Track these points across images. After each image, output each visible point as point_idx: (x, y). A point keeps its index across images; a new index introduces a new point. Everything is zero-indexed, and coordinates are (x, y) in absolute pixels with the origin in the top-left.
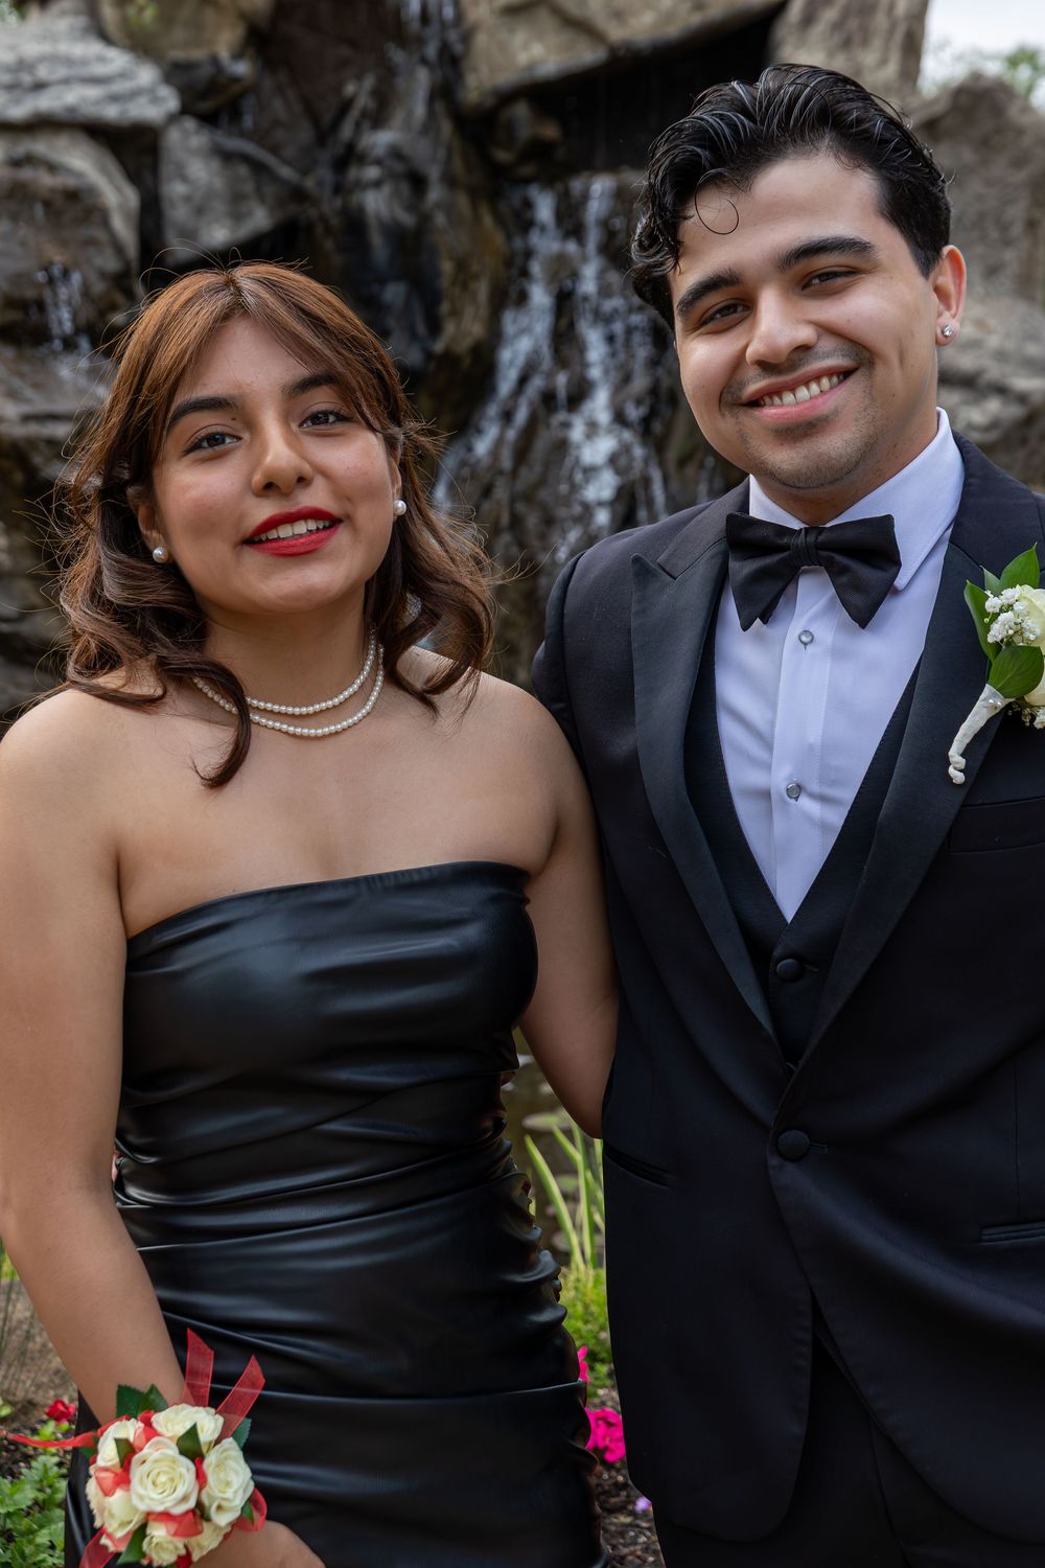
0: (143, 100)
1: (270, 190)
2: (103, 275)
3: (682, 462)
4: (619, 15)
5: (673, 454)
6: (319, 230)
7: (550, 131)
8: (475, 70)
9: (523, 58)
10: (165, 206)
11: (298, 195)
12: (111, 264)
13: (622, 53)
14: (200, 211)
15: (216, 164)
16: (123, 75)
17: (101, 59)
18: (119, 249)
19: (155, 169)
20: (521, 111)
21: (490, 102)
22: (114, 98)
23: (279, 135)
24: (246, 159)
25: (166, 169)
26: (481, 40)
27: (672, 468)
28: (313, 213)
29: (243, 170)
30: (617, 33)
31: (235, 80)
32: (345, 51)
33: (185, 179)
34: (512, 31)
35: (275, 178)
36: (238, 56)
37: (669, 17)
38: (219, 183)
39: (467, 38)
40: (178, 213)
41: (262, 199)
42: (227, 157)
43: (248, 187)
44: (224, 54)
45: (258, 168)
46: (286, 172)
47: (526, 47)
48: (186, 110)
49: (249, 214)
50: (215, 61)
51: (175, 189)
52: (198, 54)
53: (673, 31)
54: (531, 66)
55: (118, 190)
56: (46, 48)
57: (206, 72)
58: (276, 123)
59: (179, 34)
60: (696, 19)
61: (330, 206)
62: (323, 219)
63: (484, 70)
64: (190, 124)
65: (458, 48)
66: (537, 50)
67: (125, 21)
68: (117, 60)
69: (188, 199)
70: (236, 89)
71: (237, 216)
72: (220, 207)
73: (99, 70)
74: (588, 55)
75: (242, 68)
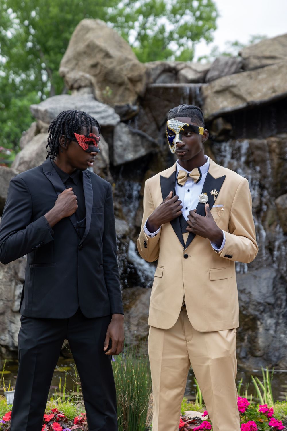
0: (111, 118)
1: (146, 144)
2: (99, 169)
3: (270, 225)
4: (250, 94)
5: (267, 223)
6: (159, 155)
7: (229, 127)
8: (207, 109)
9: (221, 106)
10: (115, 148)
11: (154, 145)
12: (102, 165)
13: (251, 104)
14: (125, 150)
15: (130, 136)
16: (104, 111)
17: (98, 107)
18: (104, 161)
19: (112, 137)
20: (220, 121)
21: (211, 118)
22: (103, 118)
23: (146, 126)
24: (139, 135)
25: (115, 138)
26: (208, 100)
27: (267, 227)
28: (157, 150)
29: (138, 138)
30: (249, 99)
31: (134, 111)
32: (166, 103)
33: (121, 141)
34: (217, 98)
35: (148, 140)
36: (134, 104)
37: (265, 94)
38: (131, 142)
39: (204, 99)
40: (118, 150)
41: (143, 147)
42: (133, 134)
43: (140, 143)
44: (131, 104)
45: (143, 137)
46: (150, 138)
47: (222, 102)
48: (121, 121)
49: (139, 151)
50: (128, 105)
51: (118, 144)
52: (123, 104)
53: (266, 98)
54: (223, 108)
55: (103, 144)
56: (82, 104)
57: (125, 109)
58: (145, 124)
59: (117, 98)
60: (274, 95)
61: (162, 148)
62: (160, 152)
63: (209, 109)
64: (123, 125)
65: (202, 103)
66: (225, 103)
67: (102, 95)
68: (102, 107)
69: (121, 146)
70: (134, 113)
71: (136, 151)
72: (131, 149)
73: (98, 110)
74: (241, 105)
75: (136, 108)
